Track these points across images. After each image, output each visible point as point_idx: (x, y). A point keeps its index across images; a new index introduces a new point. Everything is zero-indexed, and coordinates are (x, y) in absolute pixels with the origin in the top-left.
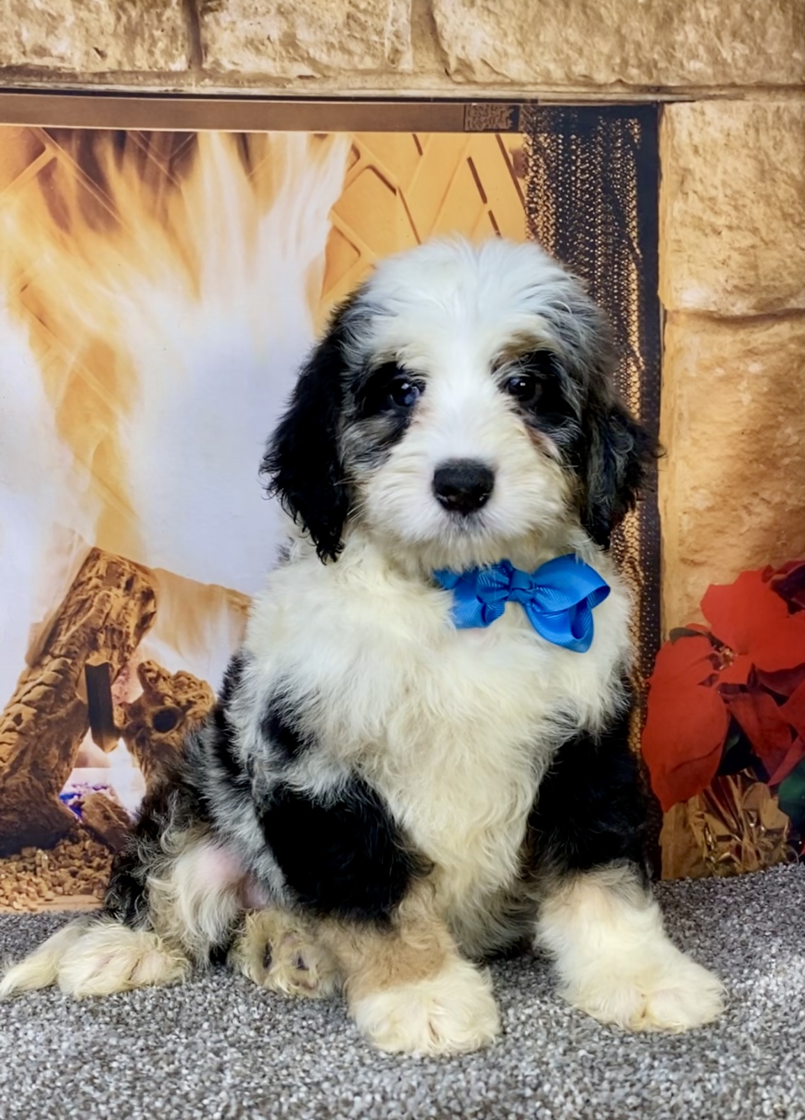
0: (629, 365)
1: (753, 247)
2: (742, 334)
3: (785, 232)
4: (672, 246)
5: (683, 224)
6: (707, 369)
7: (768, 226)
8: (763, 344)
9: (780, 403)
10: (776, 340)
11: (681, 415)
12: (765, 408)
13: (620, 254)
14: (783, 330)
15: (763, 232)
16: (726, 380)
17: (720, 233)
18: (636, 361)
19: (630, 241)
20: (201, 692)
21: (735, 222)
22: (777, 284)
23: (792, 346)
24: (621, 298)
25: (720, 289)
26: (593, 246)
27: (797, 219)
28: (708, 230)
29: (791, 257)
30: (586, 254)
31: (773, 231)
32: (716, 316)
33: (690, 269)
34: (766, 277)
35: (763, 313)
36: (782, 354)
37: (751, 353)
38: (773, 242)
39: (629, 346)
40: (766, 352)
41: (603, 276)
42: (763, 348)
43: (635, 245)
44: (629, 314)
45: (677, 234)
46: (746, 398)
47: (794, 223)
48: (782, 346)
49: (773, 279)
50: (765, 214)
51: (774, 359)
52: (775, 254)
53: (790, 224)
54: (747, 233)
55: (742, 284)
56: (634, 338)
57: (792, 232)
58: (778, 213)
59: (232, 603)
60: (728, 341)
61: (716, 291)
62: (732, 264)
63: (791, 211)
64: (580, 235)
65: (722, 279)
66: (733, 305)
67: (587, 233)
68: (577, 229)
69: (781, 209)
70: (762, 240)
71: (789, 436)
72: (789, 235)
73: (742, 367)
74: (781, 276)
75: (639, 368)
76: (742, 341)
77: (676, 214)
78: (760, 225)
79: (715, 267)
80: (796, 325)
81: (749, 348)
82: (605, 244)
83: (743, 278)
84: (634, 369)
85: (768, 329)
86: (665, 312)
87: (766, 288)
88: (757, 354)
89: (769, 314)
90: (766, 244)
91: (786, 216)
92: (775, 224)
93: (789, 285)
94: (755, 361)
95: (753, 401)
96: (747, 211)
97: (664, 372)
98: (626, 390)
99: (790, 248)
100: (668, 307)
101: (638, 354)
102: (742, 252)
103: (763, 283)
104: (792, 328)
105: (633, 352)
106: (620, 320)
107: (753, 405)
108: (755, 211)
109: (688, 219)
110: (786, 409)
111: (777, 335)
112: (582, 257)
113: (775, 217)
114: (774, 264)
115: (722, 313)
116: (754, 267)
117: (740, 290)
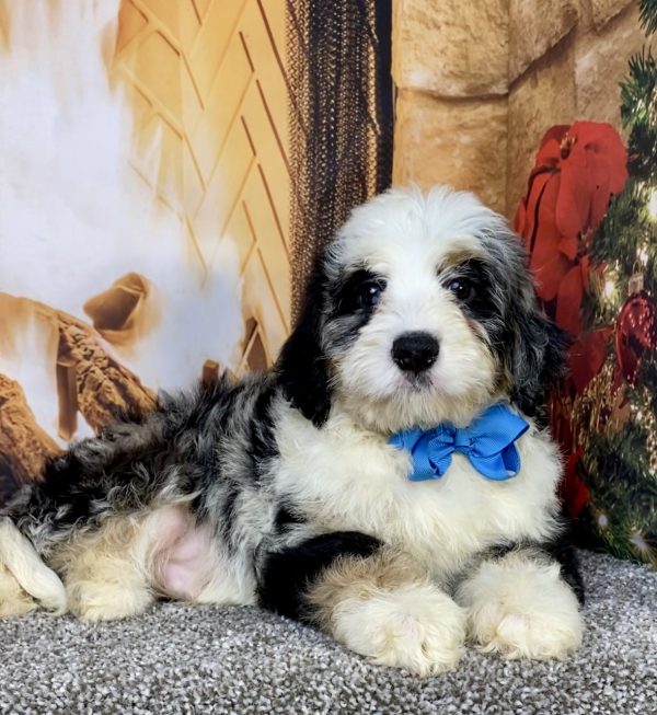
0: (368, 130)
1: (465, 41)
2: (456, 111)
3: (489, 31)
4: (402, 35)
5: (411, 18)
6: (428, 137)
7: (477, 25)
8: (472, 120)
9: (484, 169)
10: (482, 118)
11: (408, 174)
12: (473, 172)
13: (361, 38)
14: (487, 110)
15: (473, 29)
16: (442, 147)
17: (439, 28)
18: (374, 127)
19: (370, 28)
20: (13, 390)
21: (451, 19)
22: (483, 72)
23: (494, 124)
24: (362, 74)
25: (439, 73)
26: (340, 29)
27: (499, 22)
28: (431, 24)
29: (493, 52)
30: (334, 36)
31: (480, 29)
32: (436, 94)
33: (416, 55)
34: (474, 66)
35: (472, 95)
36: (486, 130)
37: (462, 127)
38: (480, 38)
39: (368, 114)
40: (473, 128)
41: (348, 55)
42: (471, 123)
43: (373, 31)
44: (368, 89)
45: (406, 25)
46: (458, 163)
47: (496, 23)
48: (486, 124)
49: (480, 69)
50: (475, 14)
51: (480, 133)
52: (482, 49)
53: (493, 25)
54: (461, 30)
55: (456, 70)
56: (372, 108)
57: (496, 32)
58: (484, 15)
59: (39, 313)
60: (445, 116)
61: (436, 75)
62: (449, 53)
63: (494, 14)
64: (330, 20)
65: (441, 66)
66: (449, 87)
67: (335, 18)
68: (327, 14)
69: (487, 11)
70: (472, 35)
71: (490, 196)
72: (492, 34)
73: (455, 138)
74: (486, 65)
75: (376, 132)
76: (455, 117)
77: (405, 8)
78: (470, 23)
79: (436, 55)
80: (497, 107)
81: (461, 122)
82: (349, 28)
83: (457, 66)
84: (372, 133)
85: (476, 108)
86: (397, 88)
87: (474, 76)
88: (466, 128)
89: (476, 96)
90: (475, 39)
91: (490, 18)
92: (482, 24)
93: (491, 75)
94: (465, 134)
95: (464, 165)
96: (460, 11)
97: (396, 137)
98: (365, 150)
99: (493, 45)
100: (399, 85)
101: (375, 121)
102: (456, 44)
103: (473, 72)
104: (494, 109)
105: (371, 120)
106: (361, 93)
107: (463, 170)
108: (467, 11)
109: (415, 13)
110: (489, 174)
111: (482, 114)
112: (331, 38)
113: (482, 18)
114: (480, 56)
115: (441, 92)
116: (466, 57)
117: (454, 75)
